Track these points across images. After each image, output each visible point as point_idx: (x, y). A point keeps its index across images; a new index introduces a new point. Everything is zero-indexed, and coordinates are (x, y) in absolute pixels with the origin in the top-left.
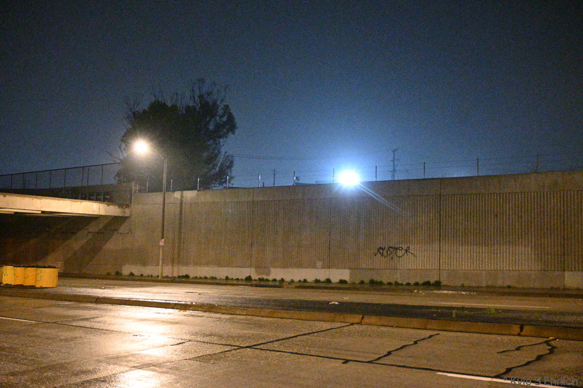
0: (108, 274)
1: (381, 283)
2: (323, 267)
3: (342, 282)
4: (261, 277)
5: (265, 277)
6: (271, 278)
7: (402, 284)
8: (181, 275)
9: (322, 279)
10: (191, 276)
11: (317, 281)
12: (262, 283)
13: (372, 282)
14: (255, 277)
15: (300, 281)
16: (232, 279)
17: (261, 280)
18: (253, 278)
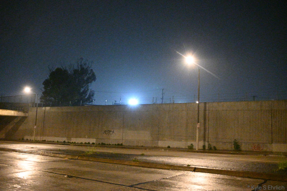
0: (20, 139)
1: (105, 144)
2: (88, 138)
3: (93, 143)
4: (68, 141)
5: (70, 141)
6: (71, 142)
7: (111, 145)
8: (43, 140)
9: (87, 142)
10: (46, 140)
11: (86, 143)
12: (69, 144)
13: (102, 144)
14: (66, 141)
15: (80, 143)
16: (59, 142)
17: (68, 142)
18: (66, 142)
